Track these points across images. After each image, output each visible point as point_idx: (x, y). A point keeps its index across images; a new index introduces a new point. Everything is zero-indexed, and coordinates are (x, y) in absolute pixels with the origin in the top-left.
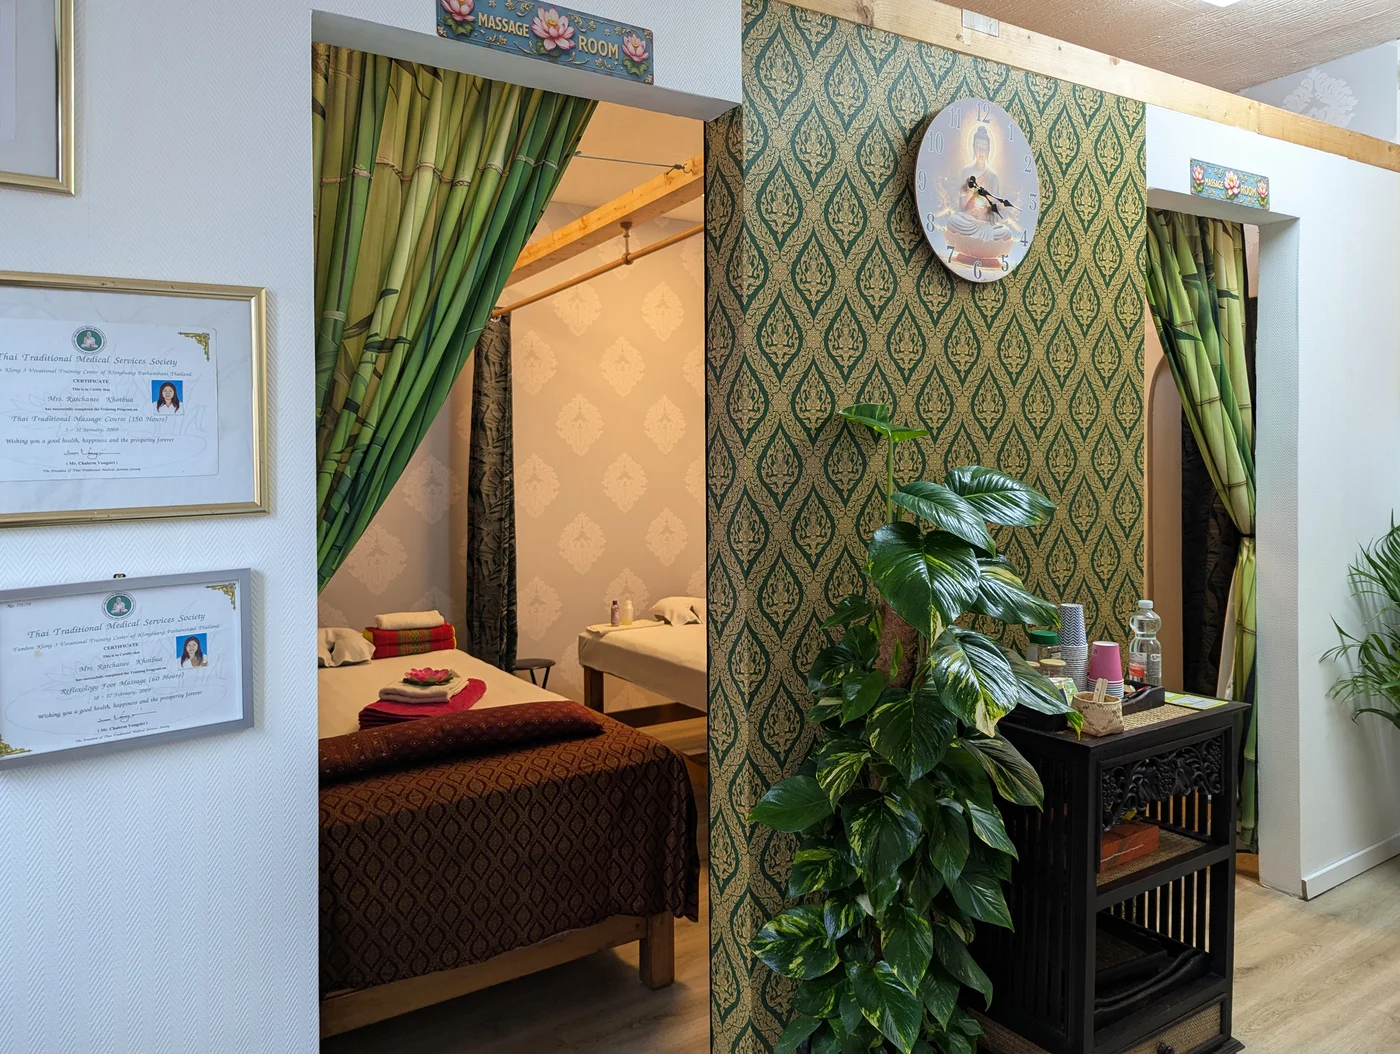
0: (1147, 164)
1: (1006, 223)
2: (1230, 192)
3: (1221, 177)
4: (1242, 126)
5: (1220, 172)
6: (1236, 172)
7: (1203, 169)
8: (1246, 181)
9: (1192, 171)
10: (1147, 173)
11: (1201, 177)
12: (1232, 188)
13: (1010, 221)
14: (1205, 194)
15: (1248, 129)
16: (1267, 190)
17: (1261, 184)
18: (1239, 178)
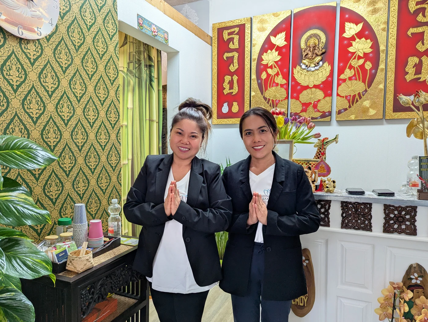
0: (118, 8)
1: (39, 11)
2: (154, 34)
3: (150, 26)
4: (158, 8)
5: (150, 24)
6: (156, 26)
7: (143, 20)
8: (160, 31)
9: (138, 19)
10: (118, 13)
11: (142, 23)
12: (154, 32)
13: (41, 10)
14: (143, 31)
15: (160, 10)
16: (168, 37)
17: (165, 34)
18: (157, 29)
